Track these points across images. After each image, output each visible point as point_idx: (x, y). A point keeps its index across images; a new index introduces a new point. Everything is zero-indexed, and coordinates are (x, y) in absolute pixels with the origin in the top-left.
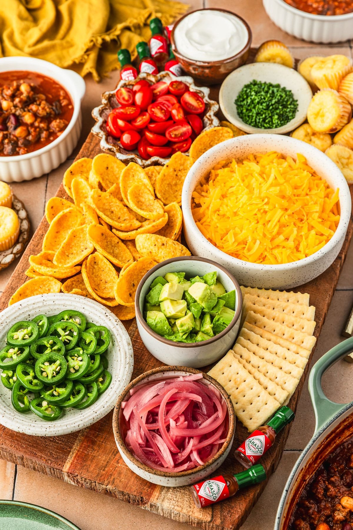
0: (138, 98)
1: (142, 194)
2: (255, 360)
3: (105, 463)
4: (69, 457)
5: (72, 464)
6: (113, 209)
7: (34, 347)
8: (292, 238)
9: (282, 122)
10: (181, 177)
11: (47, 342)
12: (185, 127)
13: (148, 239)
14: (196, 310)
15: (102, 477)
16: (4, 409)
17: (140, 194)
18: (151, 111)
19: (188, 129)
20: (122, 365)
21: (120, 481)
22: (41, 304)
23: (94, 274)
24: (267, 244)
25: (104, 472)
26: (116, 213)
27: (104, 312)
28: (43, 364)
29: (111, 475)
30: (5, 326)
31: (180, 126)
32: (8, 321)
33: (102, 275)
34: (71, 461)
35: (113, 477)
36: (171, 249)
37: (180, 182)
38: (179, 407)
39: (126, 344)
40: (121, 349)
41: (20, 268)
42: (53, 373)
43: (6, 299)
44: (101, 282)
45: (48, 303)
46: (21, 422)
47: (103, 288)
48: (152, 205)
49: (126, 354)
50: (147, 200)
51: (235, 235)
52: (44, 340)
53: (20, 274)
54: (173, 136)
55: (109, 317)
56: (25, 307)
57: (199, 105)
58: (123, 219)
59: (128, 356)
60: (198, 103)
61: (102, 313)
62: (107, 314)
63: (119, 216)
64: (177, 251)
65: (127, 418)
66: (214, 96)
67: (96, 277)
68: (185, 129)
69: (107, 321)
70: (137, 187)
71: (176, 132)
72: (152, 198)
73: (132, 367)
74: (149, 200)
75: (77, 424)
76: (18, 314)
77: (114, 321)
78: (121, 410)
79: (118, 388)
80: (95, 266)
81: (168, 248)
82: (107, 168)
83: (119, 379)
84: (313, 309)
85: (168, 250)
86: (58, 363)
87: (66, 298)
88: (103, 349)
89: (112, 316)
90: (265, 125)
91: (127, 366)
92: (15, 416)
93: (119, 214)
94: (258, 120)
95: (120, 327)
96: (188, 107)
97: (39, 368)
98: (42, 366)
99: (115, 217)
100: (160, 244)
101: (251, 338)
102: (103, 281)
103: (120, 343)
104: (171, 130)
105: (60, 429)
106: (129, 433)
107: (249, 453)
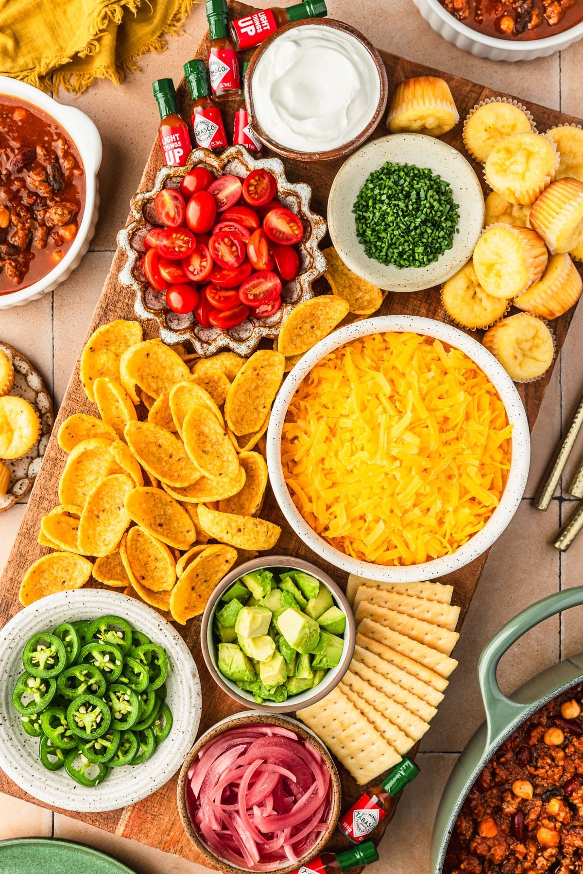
0: (193, 211)
1: (205, 419)
2: (370, 693)
3: (170, 826)
4: (122, 817)
5: (126, 827)
6: (160, 442)
7: (62, 680)
8: (433, 512)
9: (431, 257)
10: (265, 375)
11: (79, 673)
12: (271, 281)
13: (217, 523)
14: (289, 652)
15: (167, 845)
16: (31, 771)
17: (202, 420)
18: (215, 249)
19: (276, 285)
20: (187, 708)
21: (190, 850)
22: (66, 608)
23: (138, 550)
24: (396, 524)
25: (169, 838)
26: (166, 447)
27: (157, 623)
28: (78, 711)
29: (178, 842)
30: (19, 642)
31: (262, 280)
32: (21, 634)
33: (150, 549)
34: (125, 822)
35: (180, 845)
36: (252, 535)
37: (263, 383)
38: (265, 786)
39: (190, 676)
40: (184, 681)
41: (28, 519)
42: (93, 726)
43: (14, 573)
44: (150, 559)
45: (75, 605)
46: (56, 792)
47: (153, 568)
48: (221, 445)
49: (190, 691)
50: (212, 431)
51: (348, 508)
52: (75, 670)
53: (30, 529)
54: (251, 297)
55: (164, 631)
56: (43, 613)
57: (293, 231)
58: (177, 459)
59: (194, 694)
60: (291, 227)
61: (153, 624)
62: (161, 627)
63: (170, 453)
64: (260, 537)
65: (196, 794)
66: (319, 205)
67: (141, 553)
68: (270, 284)
69: (162, 637)
70: (196, 411)
71: (257, 291)
72: (221, 431)
73: (200, 711)
74: (216, 433)
75: (130, 798)
76: (34, 623)
77: (171, 638)
78: (188, 782)
79: (181, 744)
80: (140, 539)
81: (246, 534)
82: (148, 355)
83: (183, 729)
84: (456, 610)
85: (246, 537)
86: (98, 710)
87: (101, 599)
88: (158, 683)
89: (168, 631)
90: (402, 262)
91: (193, 710)
92: (47, 782)
93: (171, 450)
94: (390, 255)
95: (181, 648)
96: (274, 235)
97: (72, 718)
98: (76, 714)
99: (165, 453)
100: (235, 530)
101: (366, 660)
102: (152, 557)
103: (181, 672)
104: (247, 286)
105: (108, 804)
106: (200, 814)
107: (357, 834)
